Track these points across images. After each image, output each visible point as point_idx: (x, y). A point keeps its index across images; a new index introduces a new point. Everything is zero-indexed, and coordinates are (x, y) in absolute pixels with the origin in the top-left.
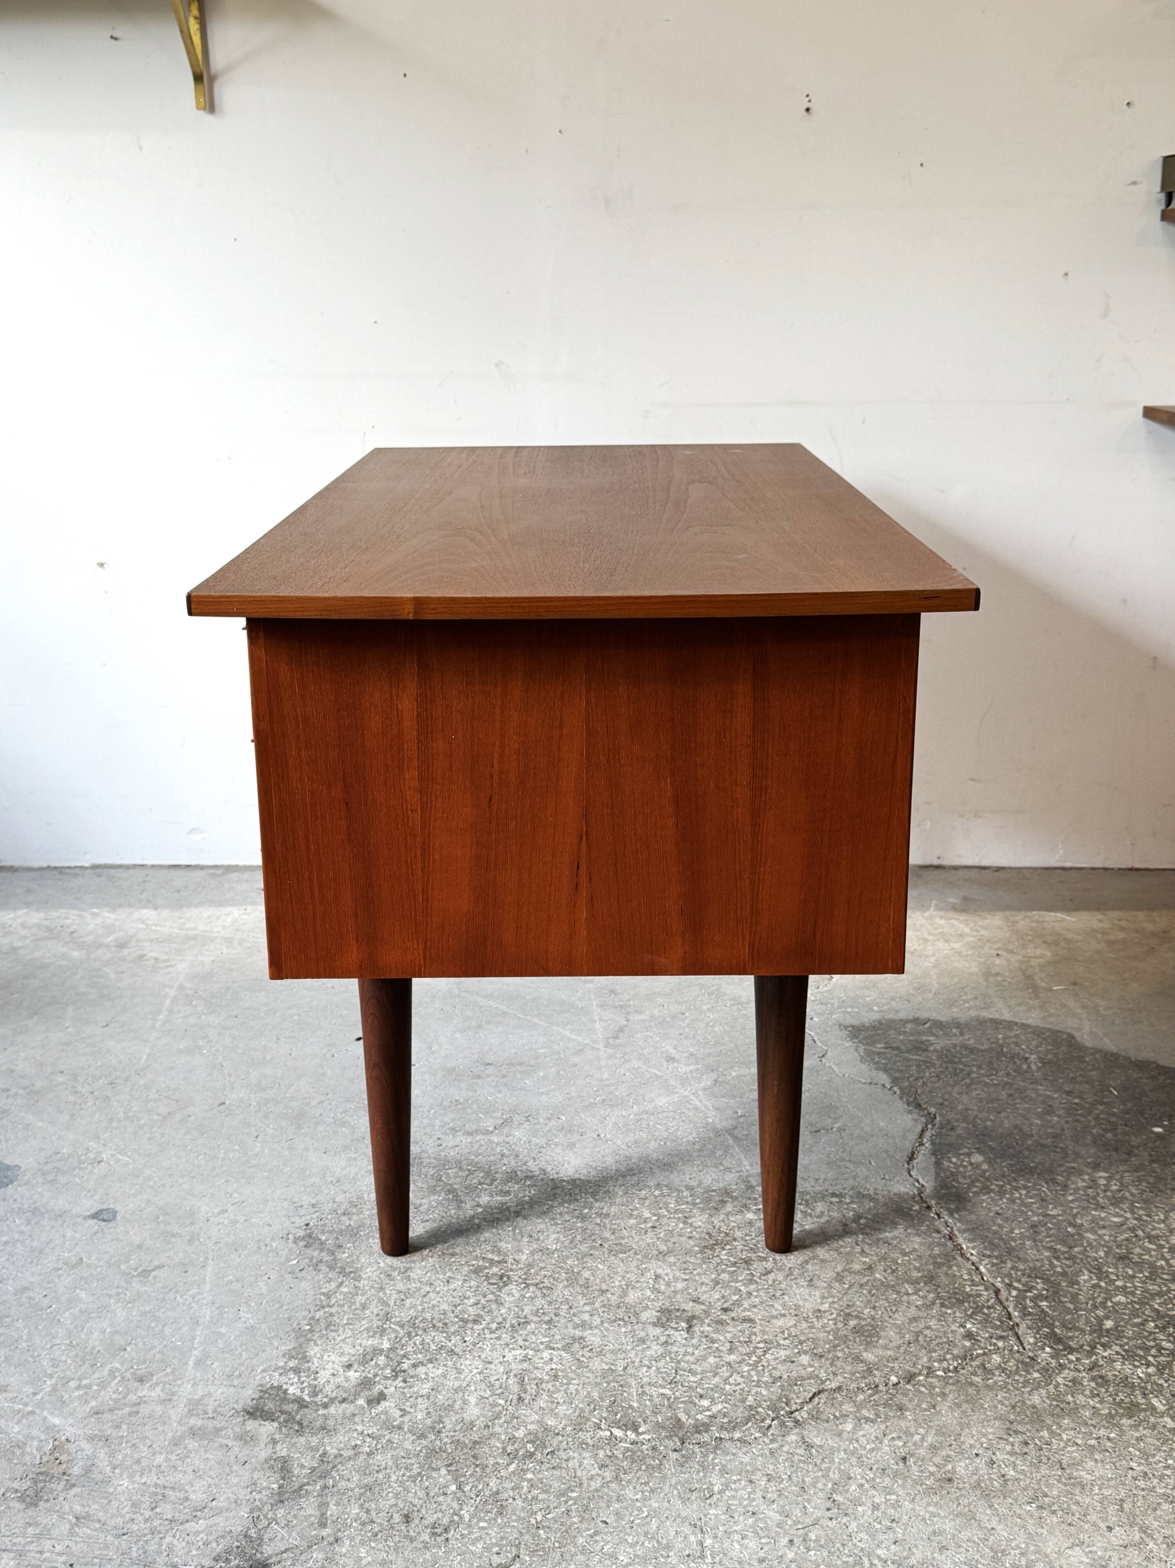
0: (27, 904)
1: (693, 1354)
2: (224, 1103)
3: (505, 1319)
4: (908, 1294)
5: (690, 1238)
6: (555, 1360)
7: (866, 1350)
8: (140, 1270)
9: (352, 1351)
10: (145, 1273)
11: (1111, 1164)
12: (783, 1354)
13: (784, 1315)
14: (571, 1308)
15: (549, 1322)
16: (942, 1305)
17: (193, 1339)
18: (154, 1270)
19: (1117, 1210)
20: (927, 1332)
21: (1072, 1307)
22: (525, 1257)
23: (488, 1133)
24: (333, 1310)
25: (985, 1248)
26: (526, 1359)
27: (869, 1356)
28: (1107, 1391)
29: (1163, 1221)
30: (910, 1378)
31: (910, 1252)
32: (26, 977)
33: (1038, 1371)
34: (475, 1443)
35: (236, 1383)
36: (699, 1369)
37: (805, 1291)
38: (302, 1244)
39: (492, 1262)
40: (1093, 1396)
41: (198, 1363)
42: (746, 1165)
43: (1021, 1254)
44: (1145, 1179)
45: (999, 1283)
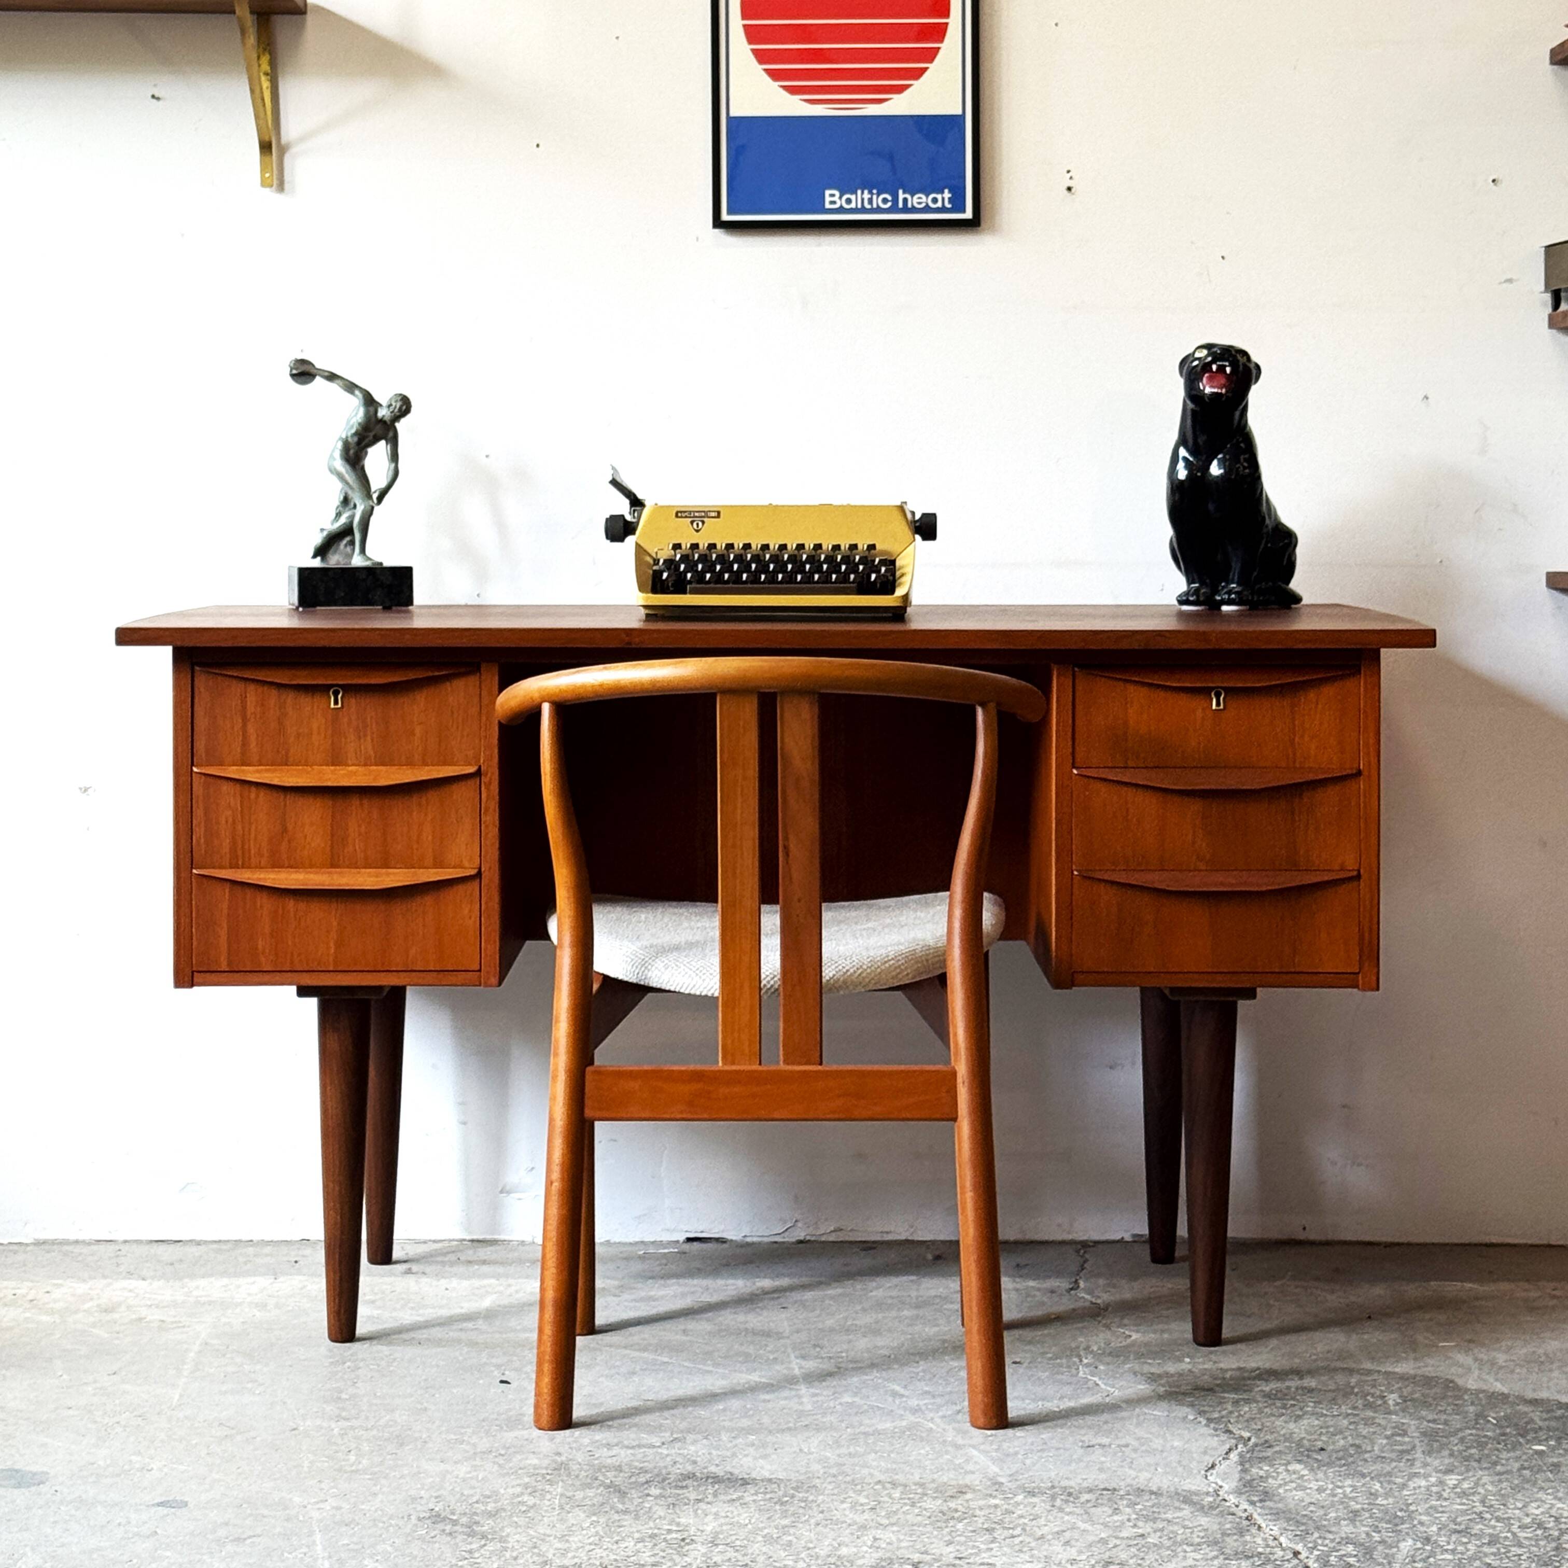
2: (296, 1429)
5: (918, 1515)
8: (231, 1538)
10: (239, 1540)
11: (1468, 1471)
14: (770, 1558)
16: (1226, 1559)
18: (249, 1538)
19: (1464, 1501)
22: (711, 1528)
23: (654, 1447)
25: (1290, 1526)
29: (1520, 1509)
31: (1196, 1527)
37: (1058, 1548)
38: (428, 1521)
42: (994, 1469)
43: (1333, 1529)
44: (1507, 1480)
45: (1299, 1547)
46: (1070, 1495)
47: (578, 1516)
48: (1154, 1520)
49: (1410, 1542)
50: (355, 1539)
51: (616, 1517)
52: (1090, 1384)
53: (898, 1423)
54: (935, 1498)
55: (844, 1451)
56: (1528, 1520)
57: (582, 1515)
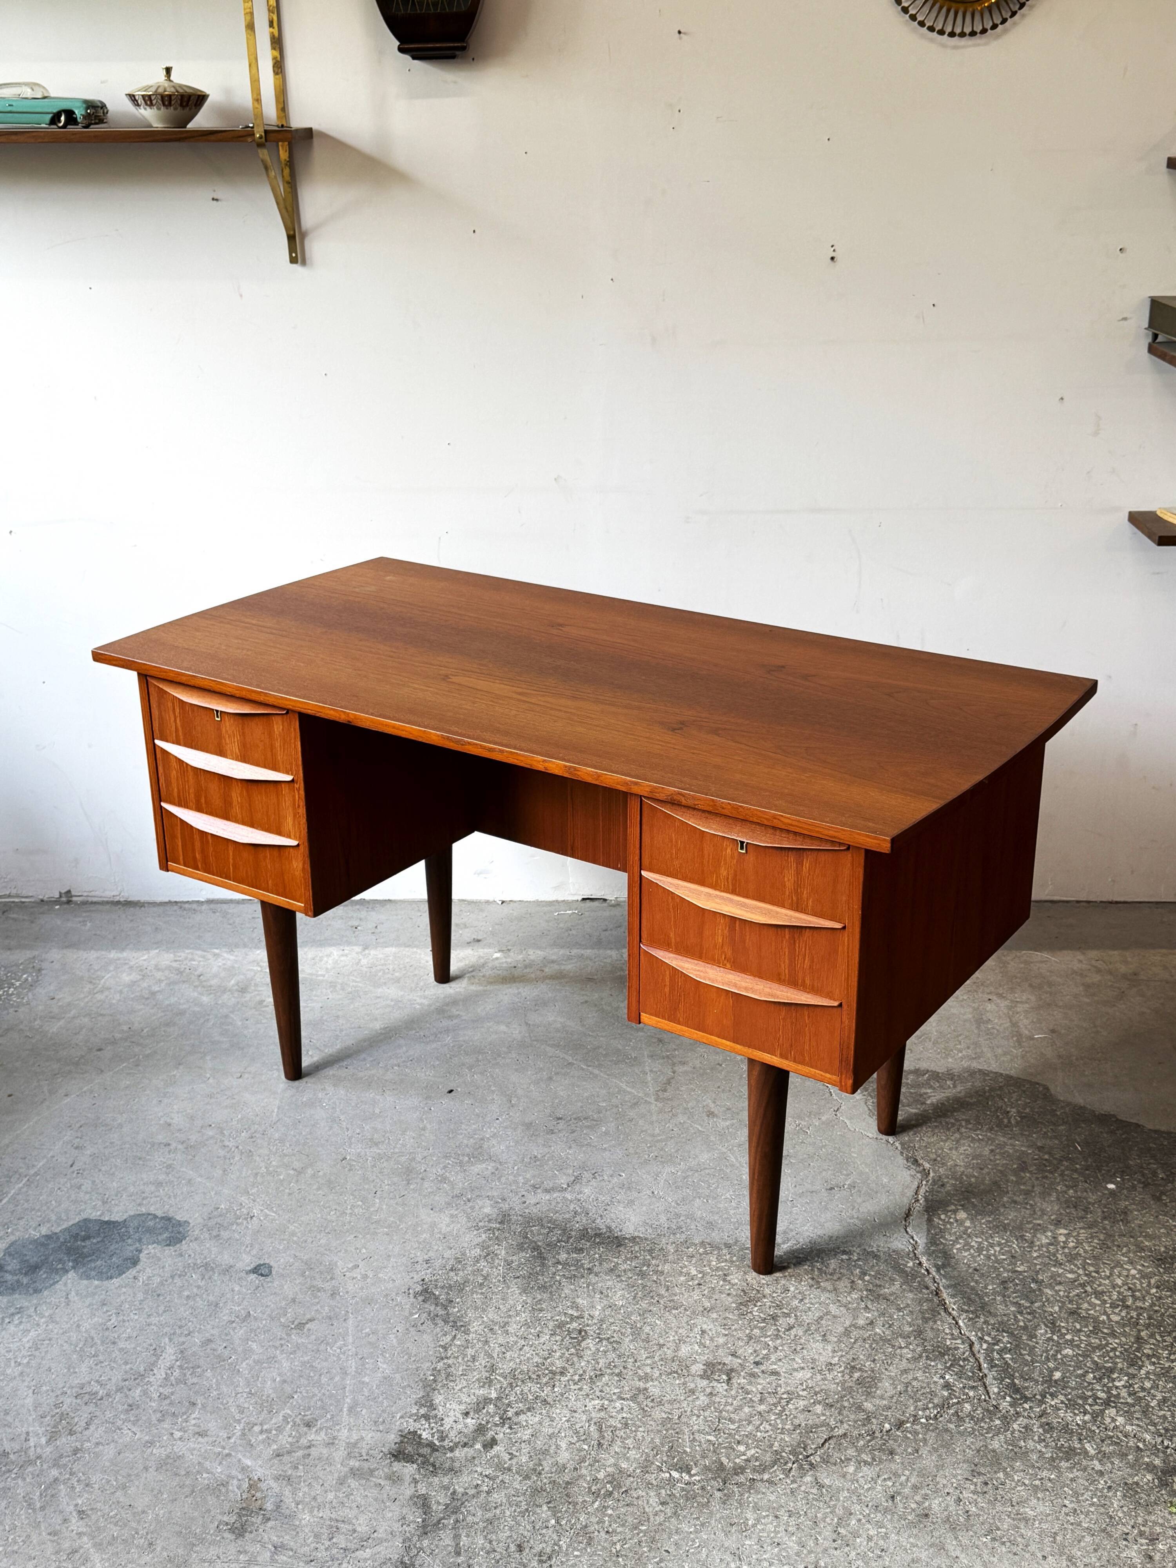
0: (158, 944)
1: (732, 1404)
2: (345, 1159)
3: (584, 1372)
4: (901, 1348)
5: (729, 1294)
6: (625, 1409)
7: (866, 1400)
8: (296, 1323)
9: (468, 1400)
10: (301, 1326)
11: (1070, 1222)
12: (802, 1404)
13: (803, 1368)
14: (636, 1361)
15: (619, 1375)
16: (928, 1358)
17: (344, 1387)
18: (307, 1323)
19: (1072, 1266)
20: (915, 1383)
21: (1029, 1358)
22: (598, 1313)
23: (563, 1190)
24: (450, 1362)
25: (964, 1304)
26: (603, 1408)
27: (868, 1406)
28: (1051, 1437)
29: (1108, 1277)
30: (900, 1425)
31: (904, 1308)
32: (167, 1025)
33: (999, 1418)
34: (568, 1483)
35: (381, 1428)
36: (737, 1418)
37: (819, 1345)
38: (421, 1298)
40: (1041, 1441)
41: (350, 1409)
43: (992, 1309)
44: (1096, 1236)
45: (973, 1337)
47: (514, 1294)
48: (878, 1298)
49: (1043, 1329)
50: (373, 1326)
51: (538, 1295)
55: (680, 1194)
56: (1115, 1295)
57: (517, 1292)
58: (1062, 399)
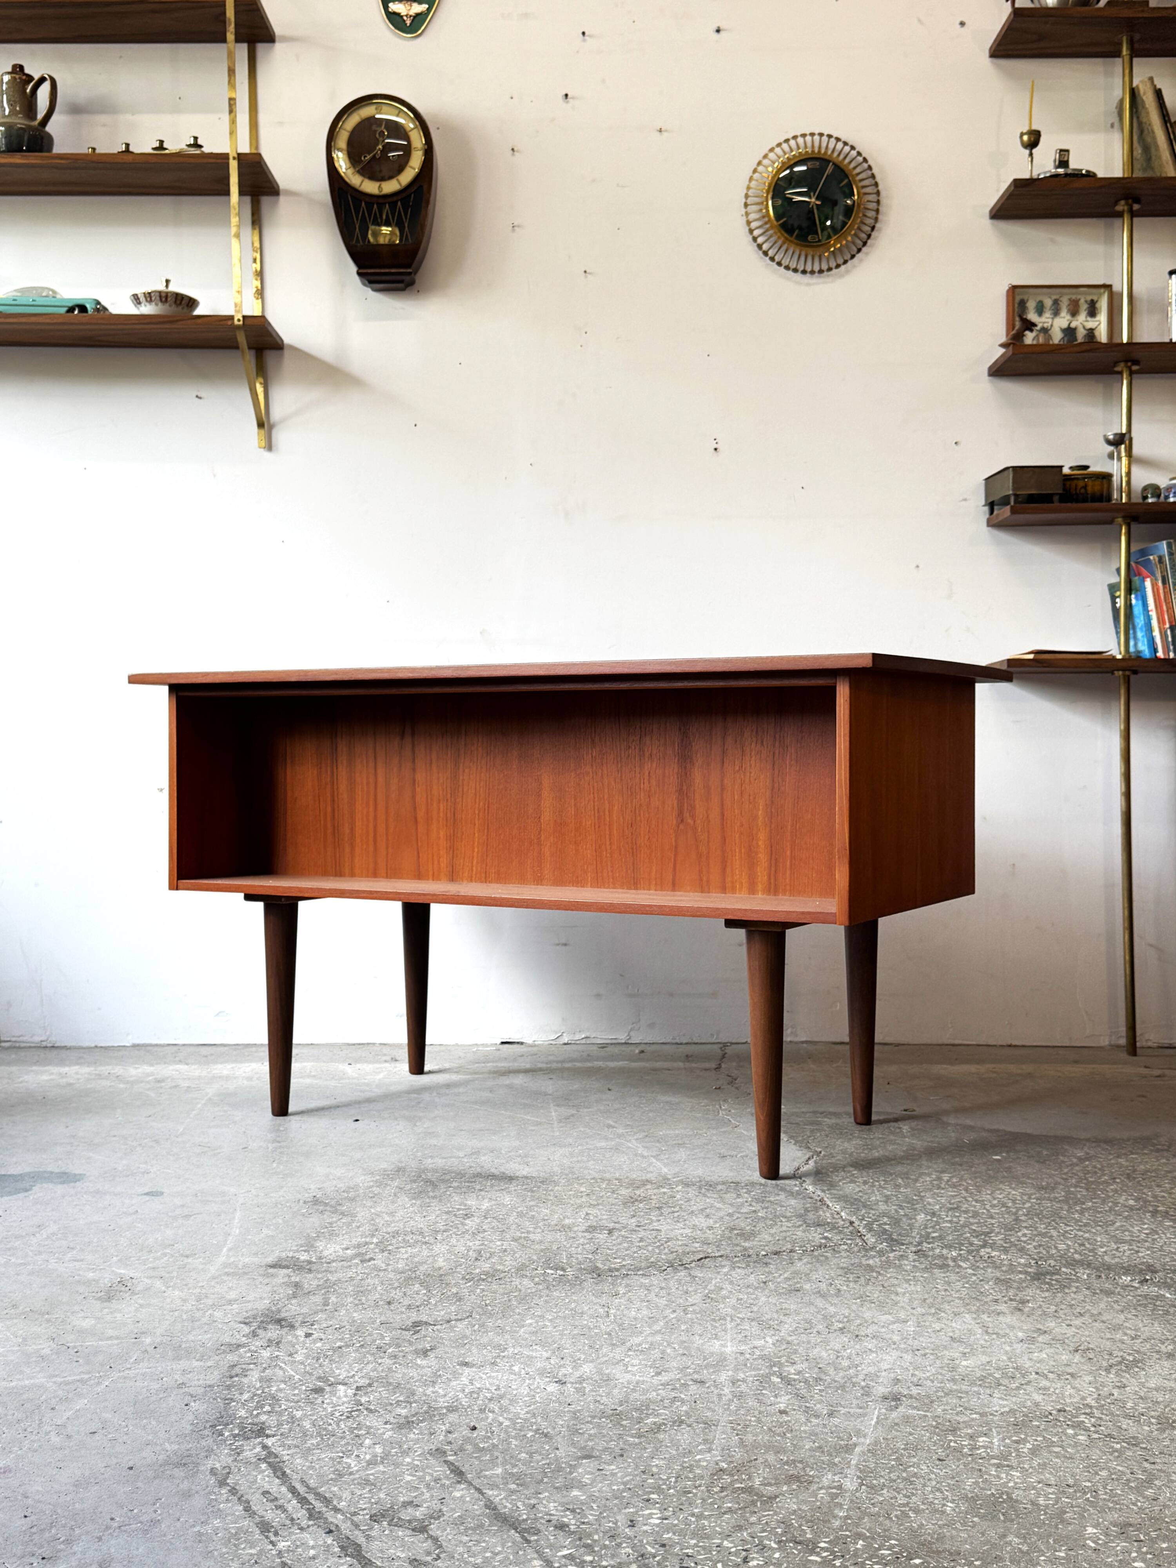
1: (611, 1242)
3: (467, 1230)
4: (781, 1221)
5: (616, 1199)
6: (505, 1245)
7: (744, 1242)
8: (183, 1215)
9: (350, 1243)
10: (188, 1216)
11: (955, 1171)
12: (680, 1243)
13: (684, 1228)
14: (519, 1226)
15: (502, 1231)
16: (808, 1226)
17: (226, 1241)
18: (194, 1215)
19: (954, 1190)
20: (794, 1236)
21: (908, 1228)
22: (485, 1207)
23: (460, 1158)
24: (334, 1229)
25: (847, 1205)
26: (483, 1244)
27: (747, 1244)
28: (926, 1260)
29: (990, 1194)
30: (776, 1253)
31: (788, 1206)
33: (875, 1252)
34: (441, 1275)
35: (260, 1256)
36: (615, 1248)
37: (703, 1220)
38: (310, 1204)
39: (459, 1210)
40: (914, 1261)
41: (231, 1249)
42: (665, 1170)
43: (874, 1207)
44: (980, 1177)
45: (854, 1219)
46: (711, 1186)
47: (404, 1200)
48: (763, 1202)
49: (923, 1216)
50: (262, 1215)
51: (428, 1200)
52: (726, 1121)
53: (609, 1143)
54: (628, 1188)
55: (575, 1159)
56: (995, 1202)
57: (407, 1199)
58: (918, 567)
